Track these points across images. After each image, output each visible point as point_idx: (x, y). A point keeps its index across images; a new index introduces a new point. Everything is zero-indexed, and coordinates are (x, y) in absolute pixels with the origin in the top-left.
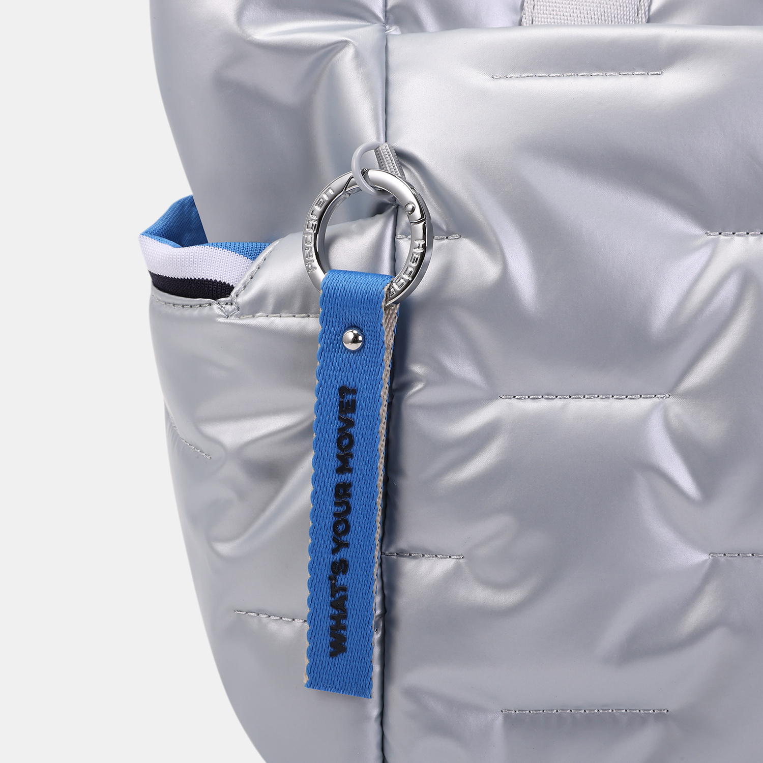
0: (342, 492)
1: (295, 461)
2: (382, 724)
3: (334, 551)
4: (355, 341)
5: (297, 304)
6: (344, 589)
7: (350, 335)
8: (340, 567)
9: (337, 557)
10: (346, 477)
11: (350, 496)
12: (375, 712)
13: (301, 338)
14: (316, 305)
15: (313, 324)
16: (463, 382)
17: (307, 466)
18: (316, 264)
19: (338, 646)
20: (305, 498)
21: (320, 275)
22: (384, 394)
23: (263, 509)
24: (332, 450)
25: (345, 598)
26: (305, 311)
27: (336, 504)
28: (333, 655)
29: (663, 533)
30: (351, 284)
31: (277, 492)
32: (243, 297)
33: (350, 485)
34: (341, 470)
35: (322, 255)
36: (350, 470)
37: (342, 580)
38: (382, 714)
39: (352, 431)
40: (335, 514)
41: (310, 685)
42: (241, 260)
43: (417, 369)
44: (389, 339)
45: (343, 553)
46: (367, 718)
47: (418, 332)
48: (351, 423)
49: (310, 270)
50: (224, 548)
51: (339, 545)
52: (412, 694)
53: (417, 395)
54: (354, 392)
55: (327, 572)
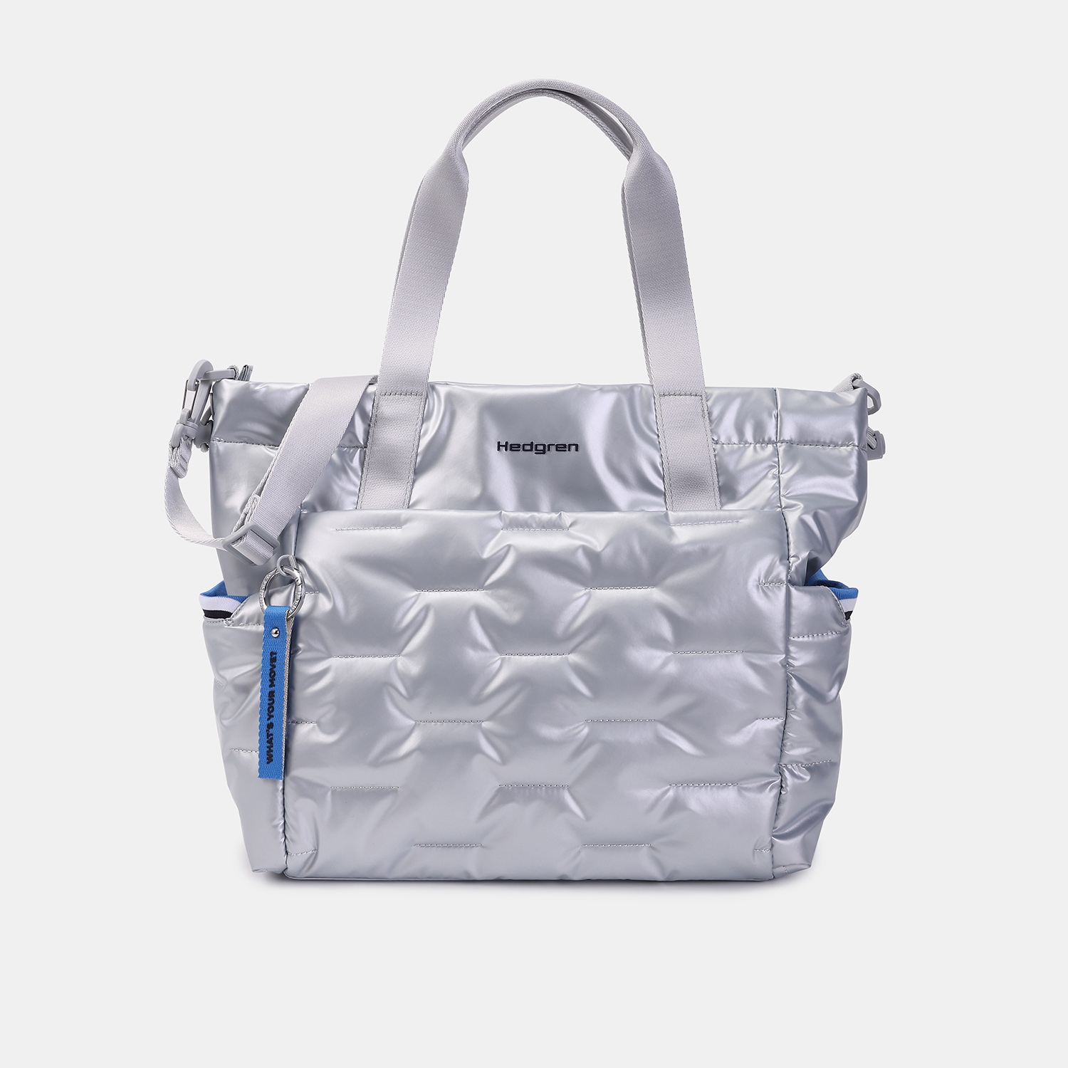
0: (271, 694)
1: (254, 684)
2: (283, 794)
3: (268, 719)
4: (276, 633)
5: (256, 620)
6: (272, 735)
7: (274, 631)
8: (270, 726)
9: (269, 722)
10: (273, 688)
11: (274, 696)
12: (281, 787)
13: (257, 634)
14: (262, 621)
15: (261, 628)
16: (318, 650)
17: (259, 685)
18: (264, 604)
19: (270, 759)
20: (257, 699)
21: (265, 607)
22: (287, 653)
23: (241, 706)
24: (268, 678)
25: (272, 738)
26: (258, 623)
27: (269, 700)
28: (268, 763)
29: (393, 710)
30: (280, 611)
31: (246, 698)
32: (235, 618)
33: (274, 692)
34: (270, 686)
35: (268, 599)
36: (274, 686)
37: (271, 731)
38: (284, 789)
39: (275, 669)
40: (269, 704)
41: (260, 776)
42: (237, 603)
43: (301, 645)
44: (289, 632)
45: (272, 720)
46: (277, 790)
47: (303, 630)
48: (275, 667)
49: (262, 607)
50: (225, 722)
51: (270, 717)
52: (295, 779)
53: (300, 656)
54: (276, 654)
55: (266, 728)
